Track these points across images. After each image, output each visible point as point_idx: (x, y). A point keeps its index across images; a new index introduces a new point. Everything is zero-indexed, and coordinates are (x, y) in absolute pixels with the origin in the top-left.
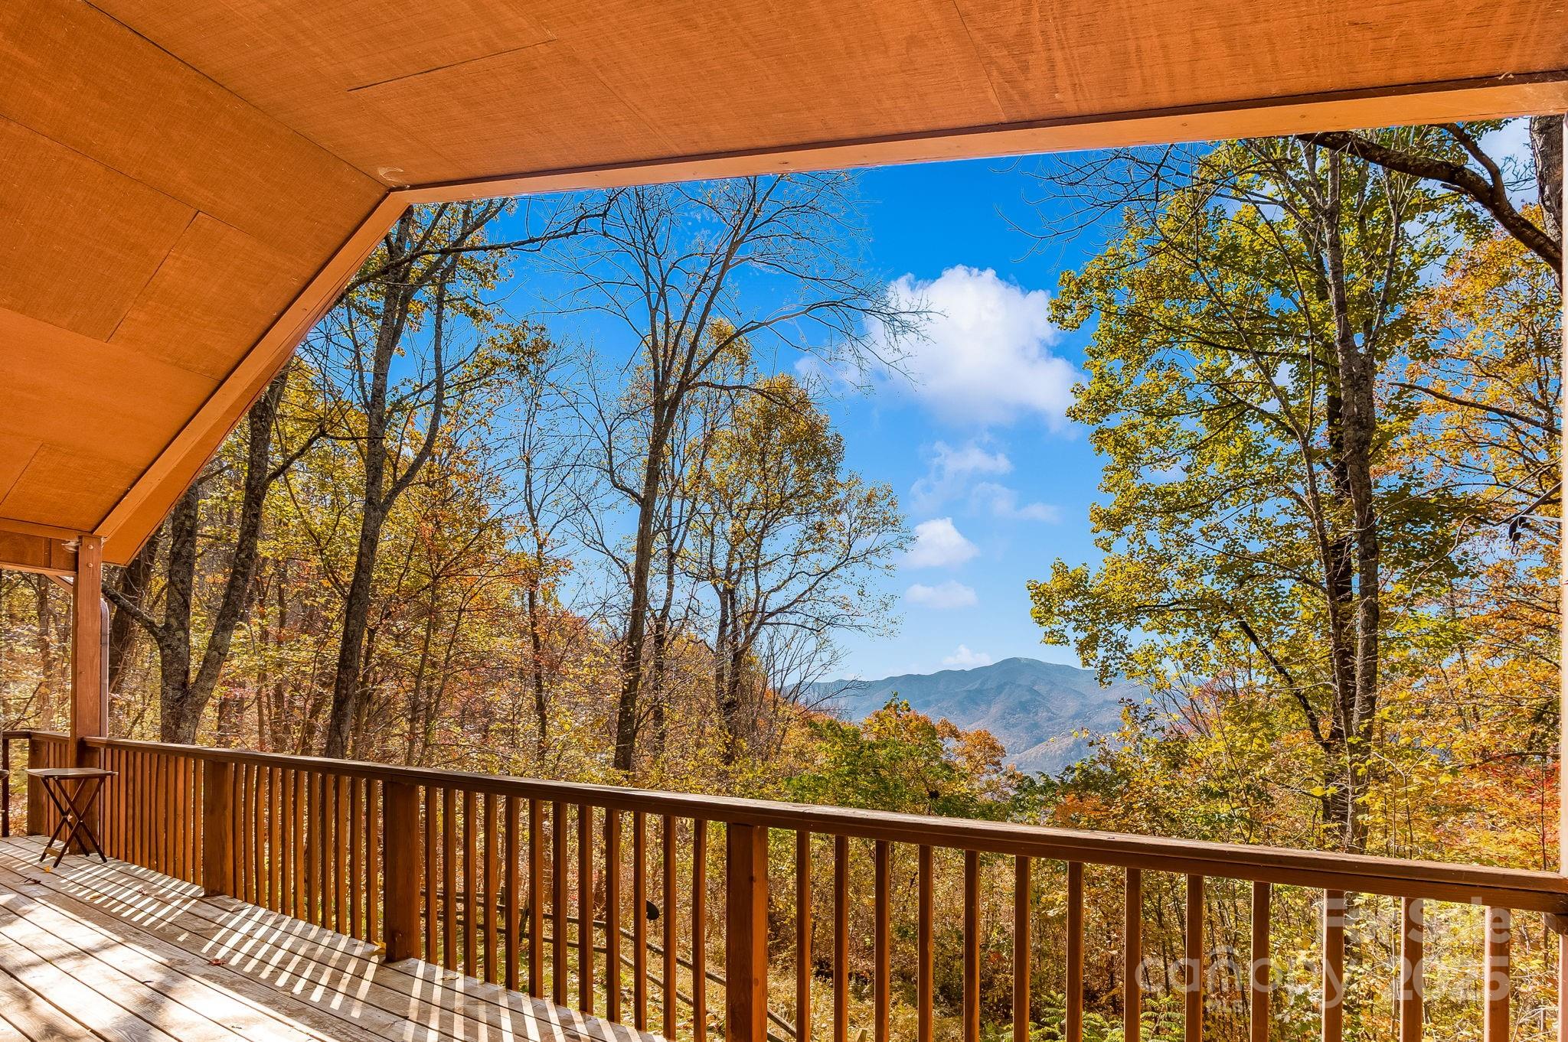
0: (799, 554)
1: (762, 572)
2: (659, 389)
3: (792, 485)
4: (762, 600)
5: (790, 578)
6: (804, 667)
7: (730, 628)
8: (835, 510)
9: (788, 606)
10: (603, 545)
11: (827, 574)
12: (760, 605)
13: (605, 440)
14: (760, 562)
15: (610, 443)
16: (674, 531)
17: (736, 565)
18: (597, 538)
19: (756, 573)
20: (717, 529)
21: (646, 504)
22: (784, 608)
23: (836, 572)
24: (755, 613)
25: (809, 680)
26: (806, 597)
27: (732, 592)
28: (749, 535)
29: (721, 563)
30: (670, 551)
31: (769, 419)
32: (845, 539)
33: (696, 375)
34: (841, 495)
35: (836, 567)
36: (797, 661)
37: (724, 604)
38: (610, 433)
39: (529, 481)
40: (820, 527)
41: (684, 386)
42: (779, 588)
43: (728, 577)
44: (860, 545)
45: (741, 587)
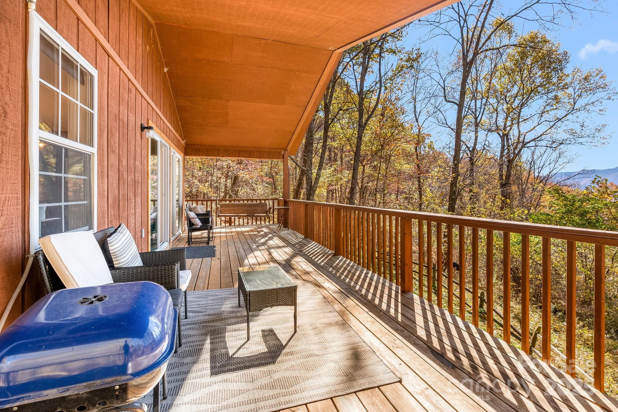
0: (543, 112)
1: (521, 124)
2: (465, 57)
3: (538, 81)
4: (523, 136)
5: (538, 125)
6: (552, 166)
7: (506, 151)
8: (565, 87)
9: (537, 138)
10: (447, 124)
11: (560, 119)
12: (521, 139)
13: (443, 85)
14: (521, 120)
15: (444, 86)
16: (478, 114)
17: (509, 123)
18: (444, 122)
19: (518, 125)
20: (499, 109)
21: (460, 106)
22: (535, 139)
23: (567, 118)
24: (518, 142)
25: (555, 172)
26: (548, 132)
27: (507, 135)
28: (515, 109)
29: (501, 123)
30: (476, 122)
31: (523, 55)
32: (572, 101)
33: (480, 48)
34: (568, 80)
35: (566, 115)
36: (548, 163)
37: (503, 141)
38: (444, 81)
39: (415, 107)
40: (556, 98)
41: (476, 54)
42: (532, 130)
43: (505, 129)
44: (580, 103)
45: (511, 132)
